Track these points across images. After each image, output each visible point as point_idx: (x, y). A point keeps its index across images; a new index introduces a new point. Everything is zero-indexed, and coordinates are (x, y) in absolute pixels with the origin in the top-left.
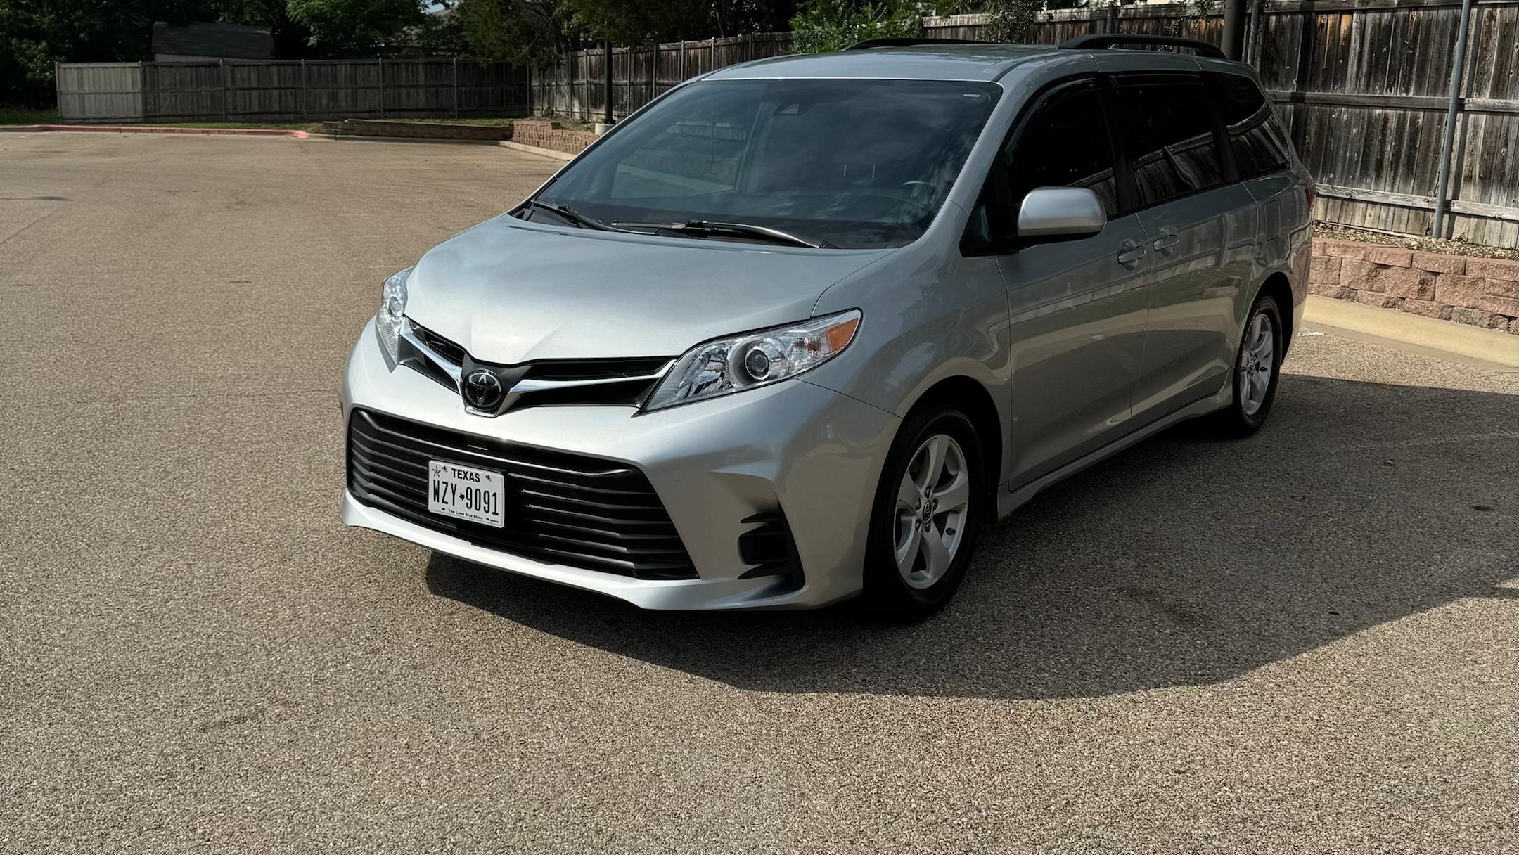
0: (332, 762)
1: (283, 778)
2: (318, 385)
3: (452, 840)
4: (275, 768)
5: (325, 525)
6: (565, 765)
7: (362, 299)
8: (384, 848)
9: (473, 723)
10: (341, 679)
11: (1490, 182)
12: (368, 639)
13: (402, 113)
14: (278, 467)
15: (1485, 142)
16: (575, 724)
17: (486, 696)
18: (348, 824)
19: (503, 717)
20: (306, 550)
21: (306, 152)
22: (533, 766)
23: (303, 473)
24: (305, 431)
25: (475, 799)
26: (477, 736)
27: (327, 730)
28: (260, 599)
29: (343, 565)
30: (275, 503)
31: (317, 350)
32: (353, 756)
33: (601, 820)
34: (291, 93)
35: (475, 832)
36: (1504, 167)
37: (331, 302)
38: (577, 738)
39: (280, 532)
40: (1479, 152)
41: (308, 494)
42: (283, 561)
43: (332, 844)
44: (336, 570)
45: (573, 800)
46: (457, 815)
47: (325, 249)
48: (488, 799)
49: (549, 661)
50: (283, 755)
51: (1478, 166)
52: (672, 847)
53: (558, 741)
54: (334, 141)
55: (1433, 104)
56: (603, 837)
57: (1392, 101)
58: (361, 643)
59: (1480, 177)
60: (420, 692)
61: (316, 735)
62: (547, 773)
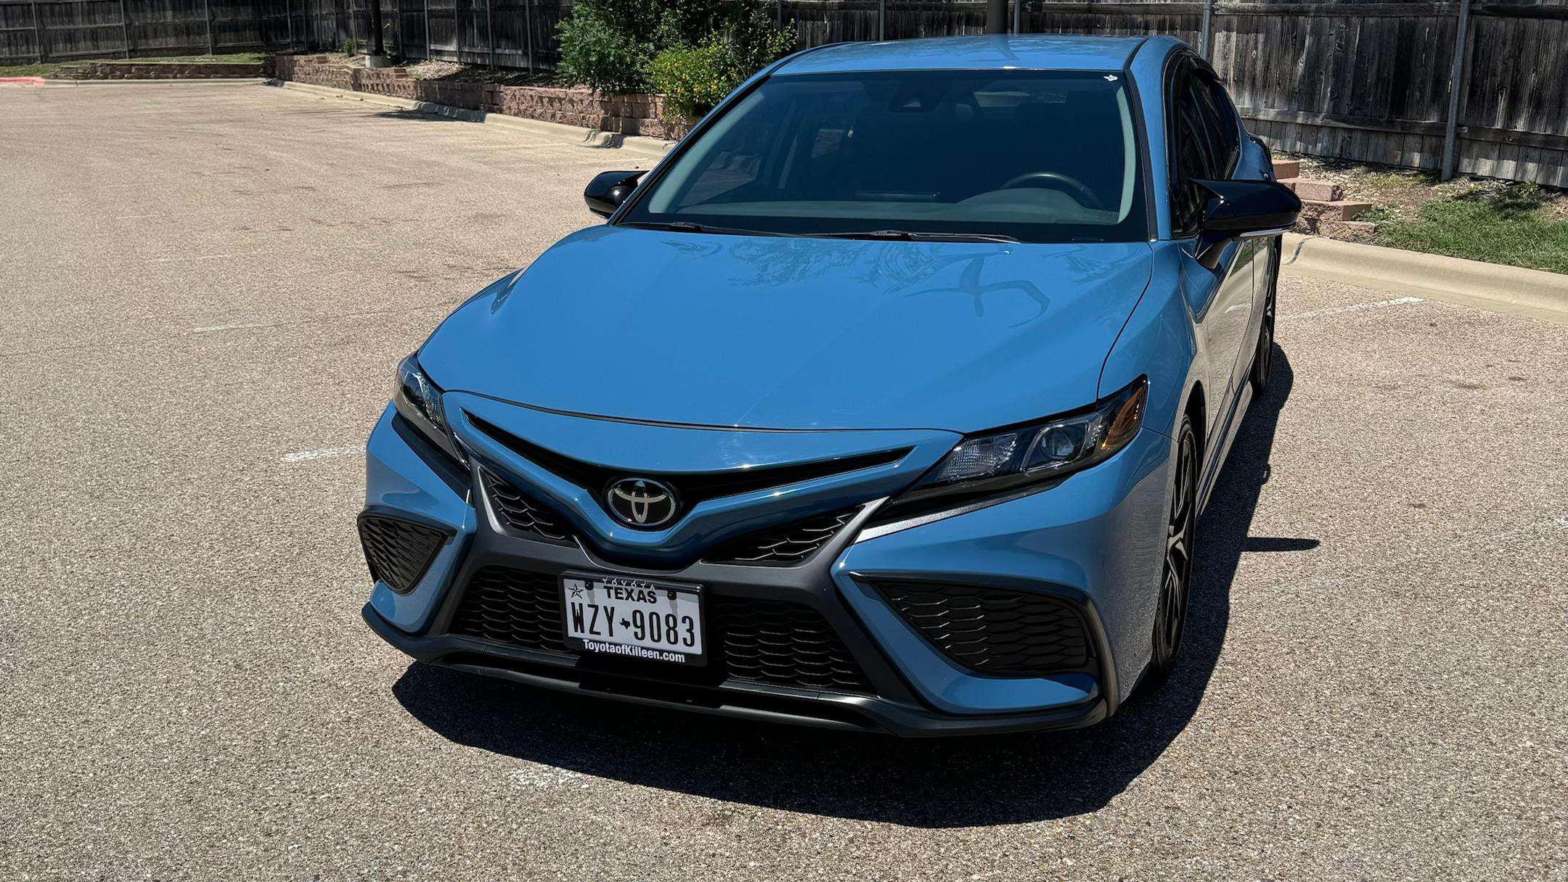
0: (90, 702)
1: (38, 720)
2: (62, 342)
3: (215, 760)
4: (29, 712)
5: (74, 481)
6: (330, 685)
7: (109, 252)
8: (145, 774)
9: (235, 655)
10: (96, 625)
11: (1243, 84)
12: (123, 586)
13: (149, 53)
14: (21, 427)
15: (1237, 45)
16: (342, 647)
17: (248, 630)
18: (108, 755)
19: (266, 647)
20: (54, 507)
21: (43, 100)
22: (298, 689)
23: (48, 431)
24: (49, 389)
25: (237, 723)
26: (238, 666)
27: (82, 673)
28: (6, 556)
29: (95, 519)
30: (20, 463)
31: (59, 307)
32: (110, 694)
33: (367, 730)
34: (21, 35)
35: (238, 751)
36: (1255, 69)
37: (75, 258)
38: (342, 660)
39: (26, 490)
40: (1233, 55)
41: (54, 452)
42: (30, 518)
43: (91, 775)
44: (86, 524)
45: (339, 715)
46: (219, 738)
47: (67, 202)
48: (251, 722)
49: (315, 593)
50: (38, 700)
51: (1232, 69)
52: (437, 746)
53: (323, 664)
54: (75, 86)
55: (1189, 10)
56: (368, 744)
57: (1152, 8)
58: (116, 591)
59: (1234, 80)
60: (178, 631)
61: (72, 678)
62: (311, 694)
